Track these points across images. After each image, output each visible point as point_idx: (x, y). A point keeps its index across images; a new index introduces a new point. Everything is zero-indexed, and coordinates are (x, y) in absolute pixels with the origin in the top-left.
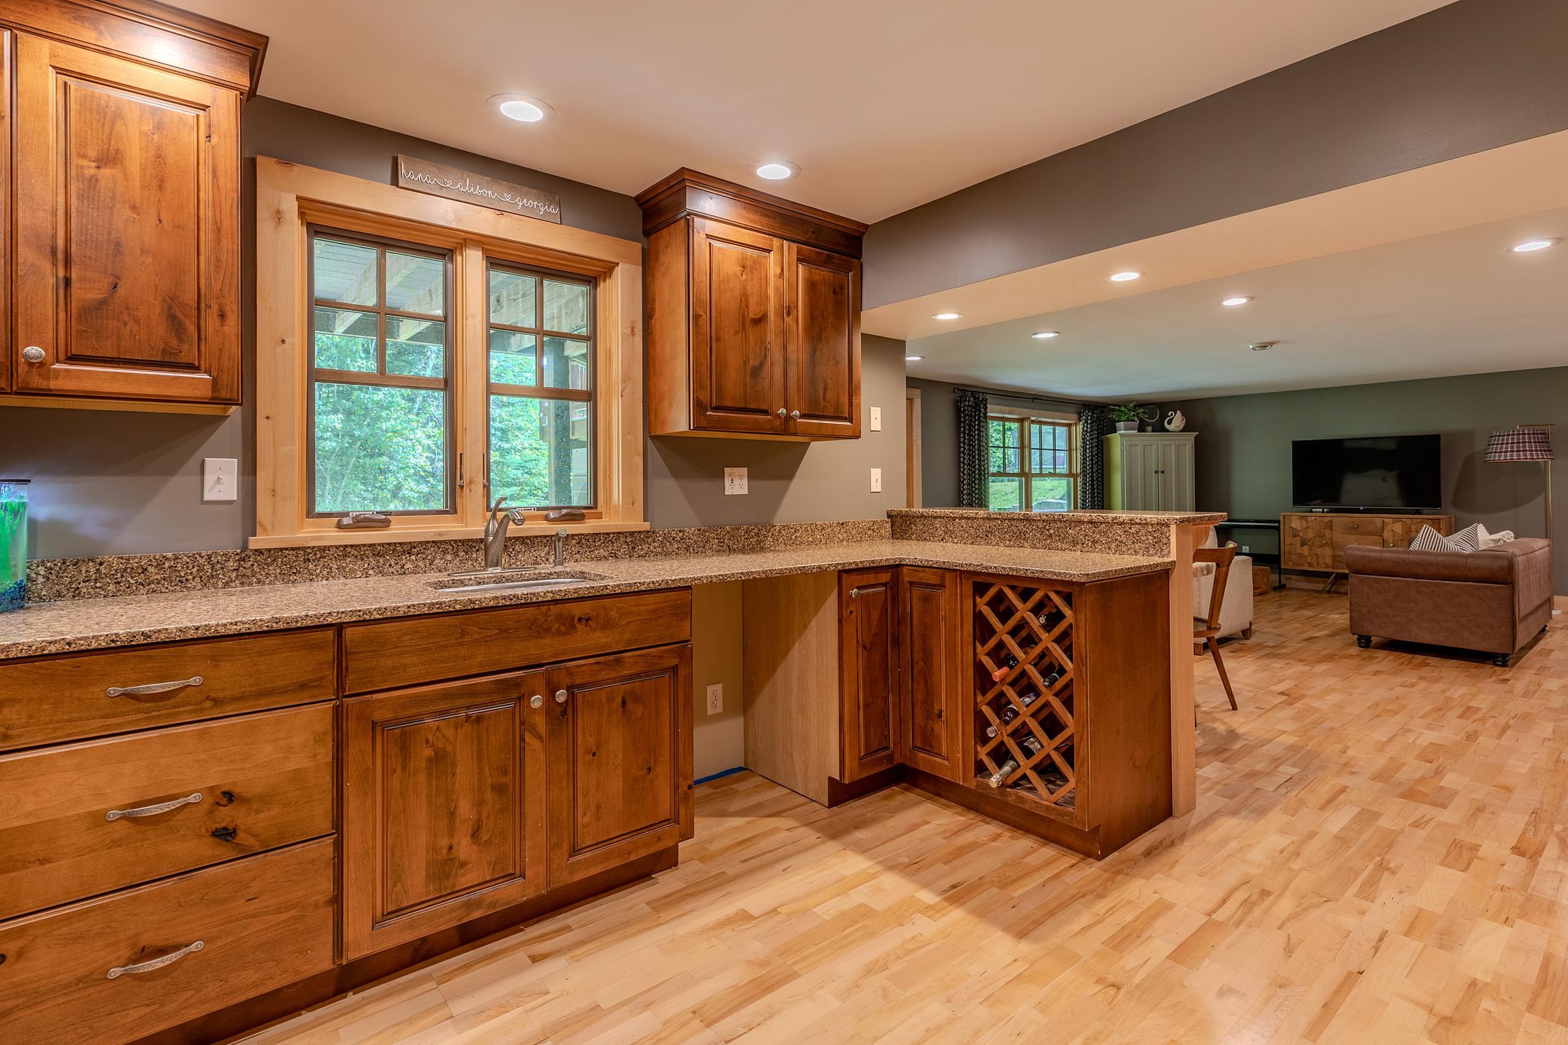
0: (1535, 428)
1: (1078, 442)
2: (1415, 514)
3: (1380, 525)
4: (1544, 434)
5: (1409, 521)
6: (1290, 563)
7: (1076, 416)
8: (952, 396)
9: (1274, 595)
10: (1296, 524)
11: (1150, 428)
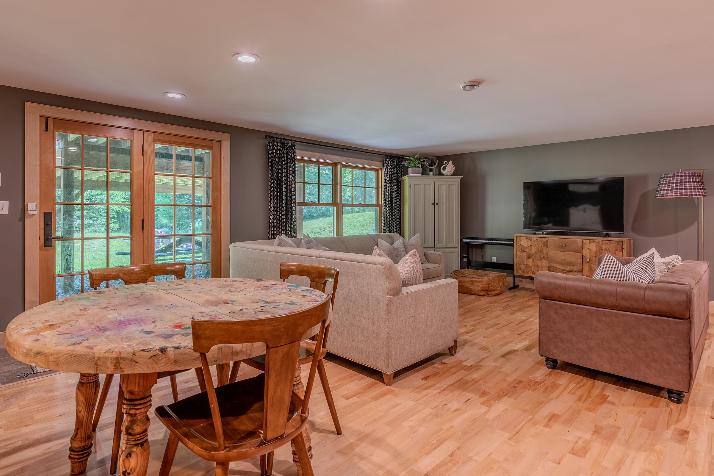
0: (694, 171)
1: (382, 183)
2: (605, 236)
3: (580, 245)
4: (700, 176)
5: (601, 242)
6: (520, 271)
7: (381, 163)
8: (265, 142)
9: (510, 294)
10: (524, 242)
11: (431, 173)
